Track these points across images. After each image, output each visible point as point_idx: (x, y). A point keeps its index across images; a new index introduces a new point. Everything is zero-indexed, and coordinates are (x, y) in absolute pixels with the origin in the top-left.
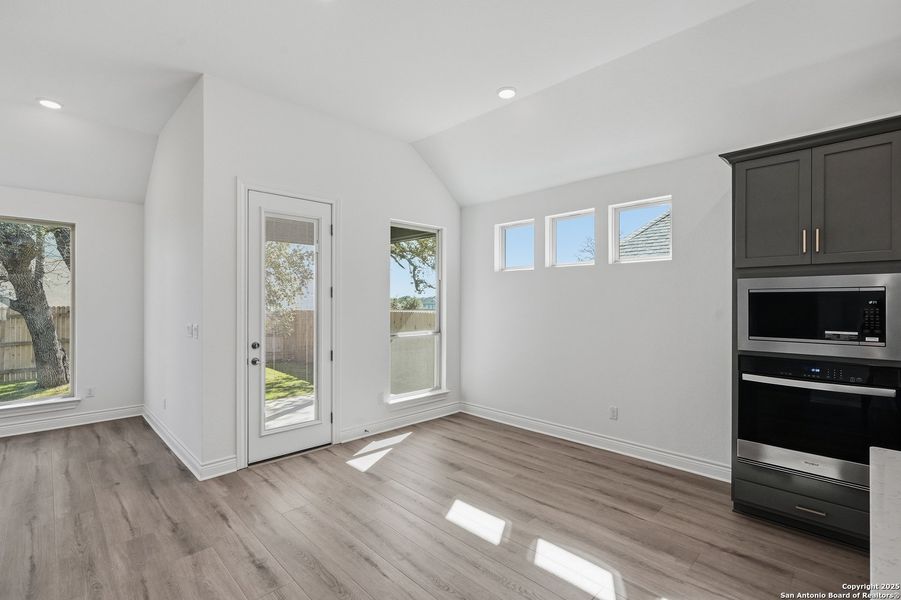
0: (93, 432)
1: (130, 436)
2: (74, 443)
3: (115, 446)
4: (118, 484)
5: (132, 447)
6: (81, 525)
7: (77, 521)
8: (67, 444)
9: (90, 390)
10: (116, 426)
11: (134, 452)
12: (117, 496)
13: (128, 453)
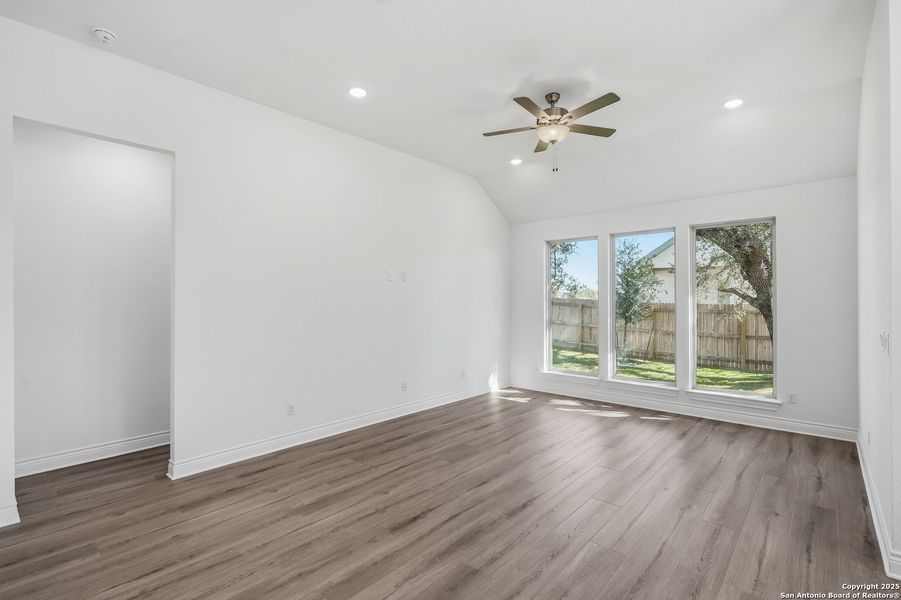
0: (790, 443)
1: (827, 462)
2: (765, 449)
3: (802, 468)
4: (777, 514)
5: (819, 478)
6: (716, 539)
7: (717, 532)
8: (758, 446)
9: (792, 396)
10: (817, 445)
11: (820, 484)
12: (767, 529)
13: (811, 483)
